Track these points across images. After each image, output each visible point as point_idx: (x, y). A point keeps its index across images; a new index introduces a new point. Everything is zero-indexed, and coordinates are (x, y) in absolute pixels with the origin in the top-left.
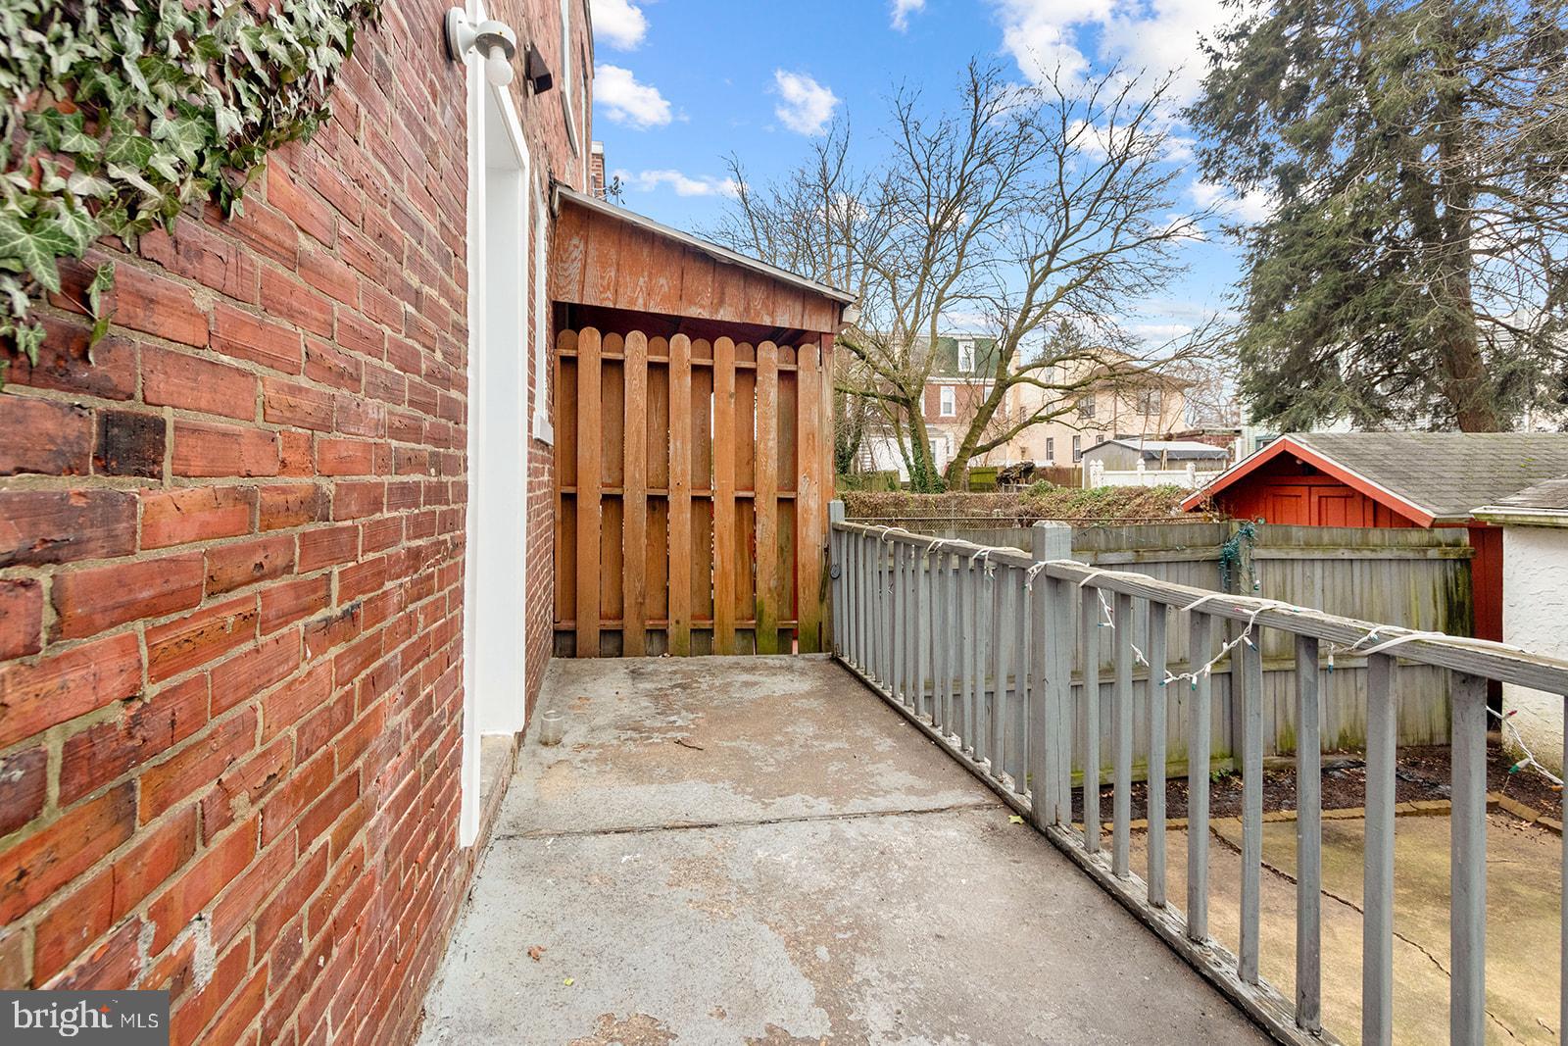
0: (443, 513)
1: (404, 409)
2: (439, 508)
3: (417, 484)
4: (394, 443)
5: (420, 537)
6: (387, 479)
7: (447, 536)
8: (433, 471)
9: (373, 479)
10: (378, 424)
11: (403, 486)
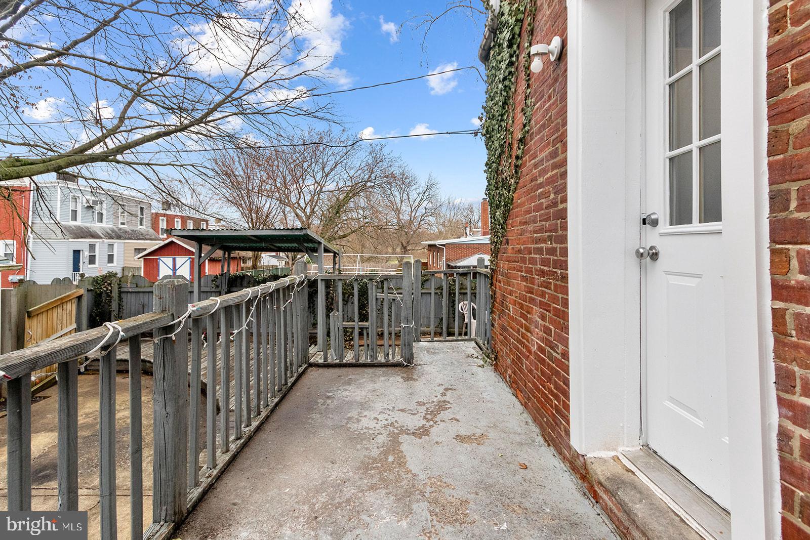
0: (554, 260)
1: (538, 224)
2: (552, 258)
3: (542, 248)
4: (535, 235)
5: (545, 266)
6: (532, 246)
7: (559, 271)
8: (549, 242)
9: (530, 246)
10: (531, 231)
11: (538, 248)
